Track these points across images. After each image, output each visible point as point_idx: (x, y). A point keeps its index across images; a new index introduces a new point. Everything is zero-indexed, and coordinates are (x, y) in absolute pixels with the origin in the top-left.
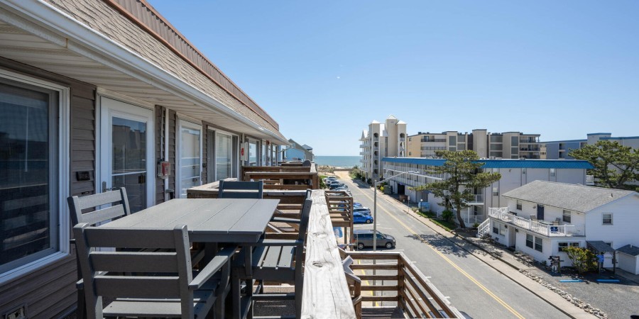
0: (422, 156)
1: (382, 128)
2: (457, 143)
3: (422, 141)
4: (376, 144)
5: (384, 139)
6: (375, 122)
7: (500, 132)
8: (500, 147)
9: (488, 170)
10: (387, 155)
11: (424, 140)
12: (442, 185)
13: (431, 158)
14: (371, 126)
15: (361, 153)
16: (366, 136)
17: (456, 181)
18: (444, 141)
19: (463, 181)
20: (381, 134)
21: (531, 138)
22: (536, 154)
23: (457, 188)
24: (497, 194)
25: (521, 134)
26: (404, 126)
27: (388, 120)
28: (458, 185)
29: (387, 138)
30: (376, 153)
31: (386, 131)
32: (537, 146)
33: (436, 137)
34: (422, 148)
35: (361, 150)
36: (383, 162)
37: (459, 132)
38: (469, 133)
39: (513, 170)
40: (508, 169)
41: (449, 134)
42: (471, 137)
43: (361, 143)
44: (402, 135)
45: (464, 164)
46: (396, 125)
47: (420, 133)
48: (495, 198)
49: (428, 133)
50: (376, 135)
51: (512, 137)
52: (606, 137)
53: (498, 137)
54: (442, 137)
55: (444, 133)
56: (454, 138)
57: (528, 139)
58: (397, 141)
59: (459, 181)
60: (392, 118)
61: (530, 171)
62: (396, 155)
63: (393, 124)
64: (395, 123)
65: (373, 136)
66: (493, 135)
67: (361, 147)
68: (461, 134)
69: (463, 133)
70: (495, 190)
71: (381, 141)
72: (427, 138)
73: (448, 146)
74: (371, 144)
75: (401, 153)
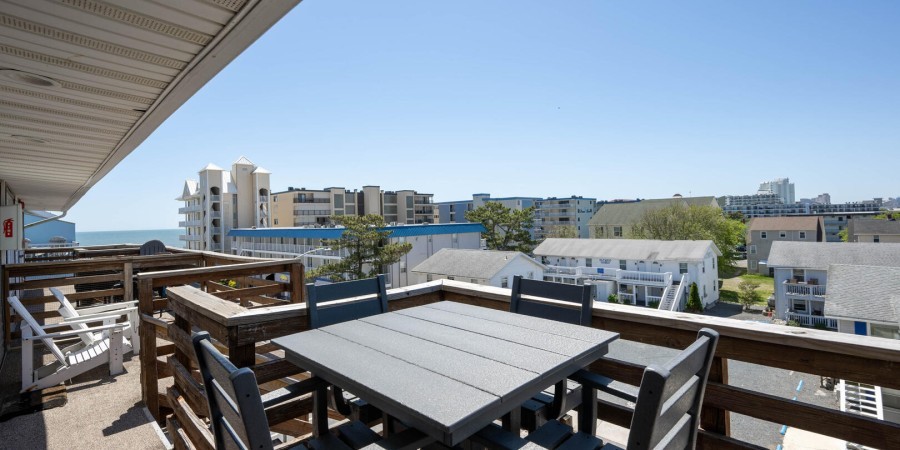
0: (295, 225)
1: (226, 178)
2: (345, 204)
3: (295, 201)
4: (215, 207)
5: (231, 197)
6: (211, 167)
7: (394, 190)
8: (394, 209)
9: (394, 240)
10: (236, 226)
11: (299, 200)
12: (341, 266)
13: (312, 227)
14: (203, 174)
15: (181, 224)
16: (193, 191)
17: (359, 257)
18: (327, 201)
19: (369, 257)
20: (225, 189)
21: (425, 198)
22: (430, 218)
23: (360, 267)
24: (405, 270)
25: (416, 193)
26: (266, 177)
27: (237, 166)
28: (361, 264)
29: (235, 196)
30: (215, 223)
31: (233, 184)
32: (431, 207)
33: (316, 196)
34: (296, 213)
35: (183, 218)
36: (232, 238)
37: (347, 189)
38: (359, 191)
39: (420, 237)
40: (414, 238)
41: (333, 192)
42: (361, 195)
43: (183, 204)
44: (263, 192)
45: (370, 234)
46: (252, 174)
47: (291, 189)
48: (403, 275)
49: (303, 189)
50: (215, 191)
51: (408, 197)
52: (485, 198)
53: (392, 196)
54: (325, 196)
55: (327, 190)
56: (340, 197)
57: (422, 199)
58: (253, 202)
59: (363, 257)
60: (244, 162)
61: (436, 238)
62: (253, 223)
63: (246, 173)
64: (249, 171)
65: (208, 192)
66: (387, 193)
67: (181, 211)
68: (348, 192)
69: (352, 191)
70: (402, 264)
71: (225, 203)
72: (303, 197)
73: (334, 209)
74: (204, 207)
75: (262, 222)
